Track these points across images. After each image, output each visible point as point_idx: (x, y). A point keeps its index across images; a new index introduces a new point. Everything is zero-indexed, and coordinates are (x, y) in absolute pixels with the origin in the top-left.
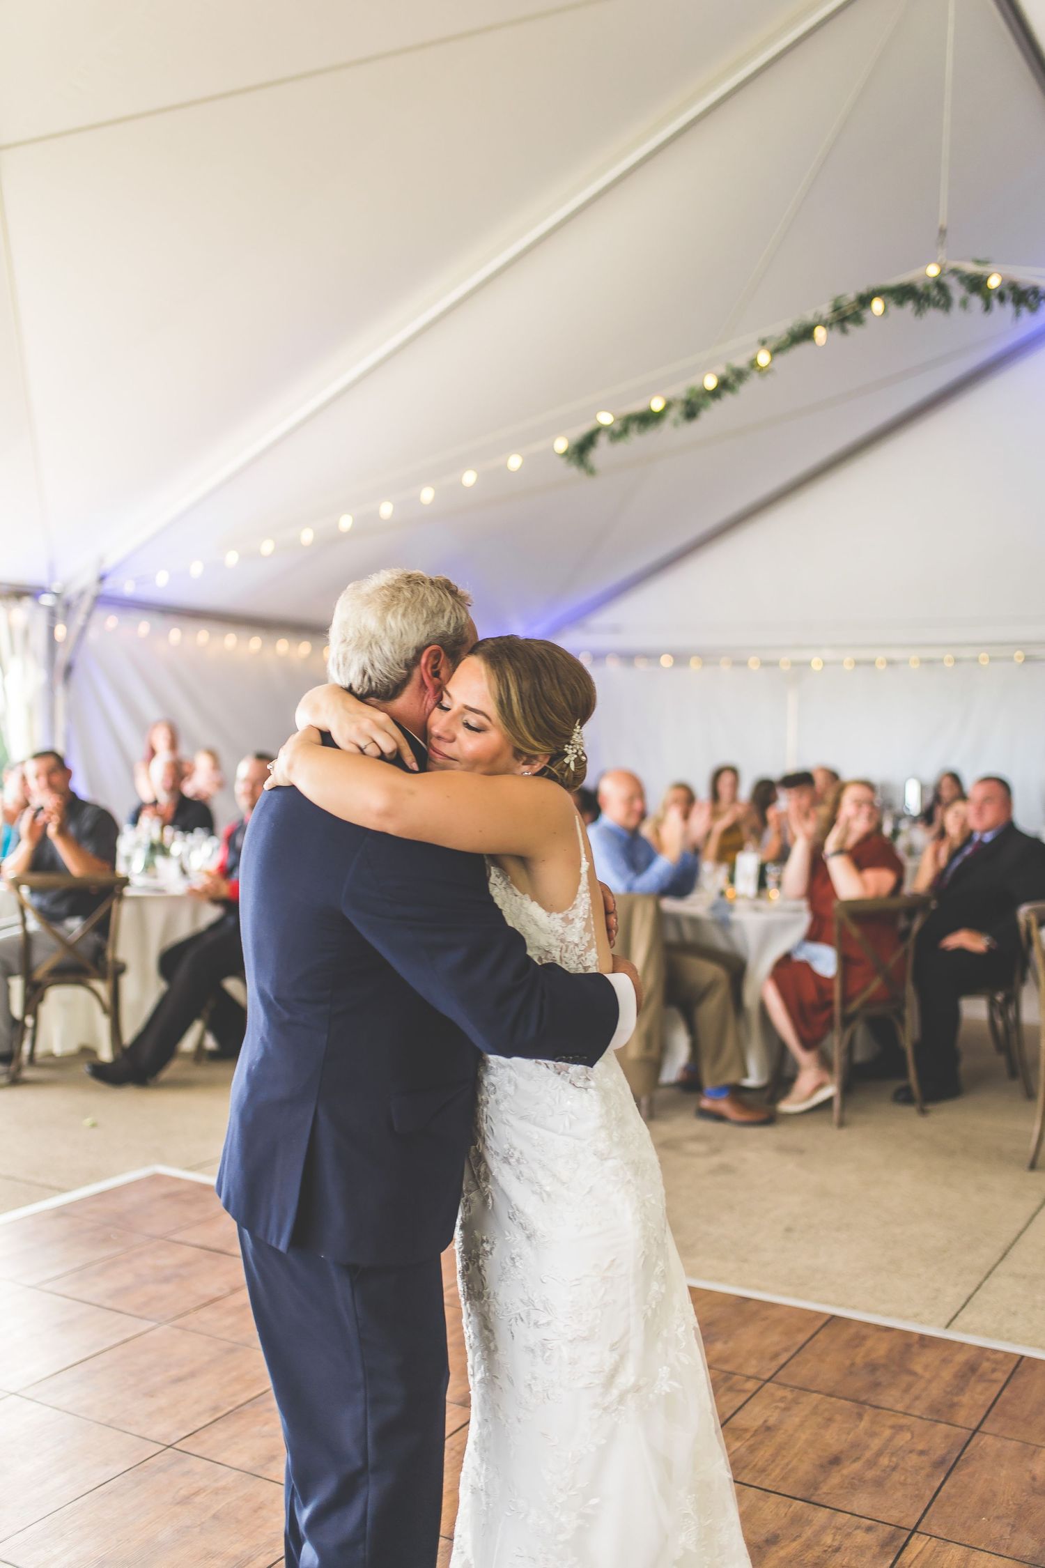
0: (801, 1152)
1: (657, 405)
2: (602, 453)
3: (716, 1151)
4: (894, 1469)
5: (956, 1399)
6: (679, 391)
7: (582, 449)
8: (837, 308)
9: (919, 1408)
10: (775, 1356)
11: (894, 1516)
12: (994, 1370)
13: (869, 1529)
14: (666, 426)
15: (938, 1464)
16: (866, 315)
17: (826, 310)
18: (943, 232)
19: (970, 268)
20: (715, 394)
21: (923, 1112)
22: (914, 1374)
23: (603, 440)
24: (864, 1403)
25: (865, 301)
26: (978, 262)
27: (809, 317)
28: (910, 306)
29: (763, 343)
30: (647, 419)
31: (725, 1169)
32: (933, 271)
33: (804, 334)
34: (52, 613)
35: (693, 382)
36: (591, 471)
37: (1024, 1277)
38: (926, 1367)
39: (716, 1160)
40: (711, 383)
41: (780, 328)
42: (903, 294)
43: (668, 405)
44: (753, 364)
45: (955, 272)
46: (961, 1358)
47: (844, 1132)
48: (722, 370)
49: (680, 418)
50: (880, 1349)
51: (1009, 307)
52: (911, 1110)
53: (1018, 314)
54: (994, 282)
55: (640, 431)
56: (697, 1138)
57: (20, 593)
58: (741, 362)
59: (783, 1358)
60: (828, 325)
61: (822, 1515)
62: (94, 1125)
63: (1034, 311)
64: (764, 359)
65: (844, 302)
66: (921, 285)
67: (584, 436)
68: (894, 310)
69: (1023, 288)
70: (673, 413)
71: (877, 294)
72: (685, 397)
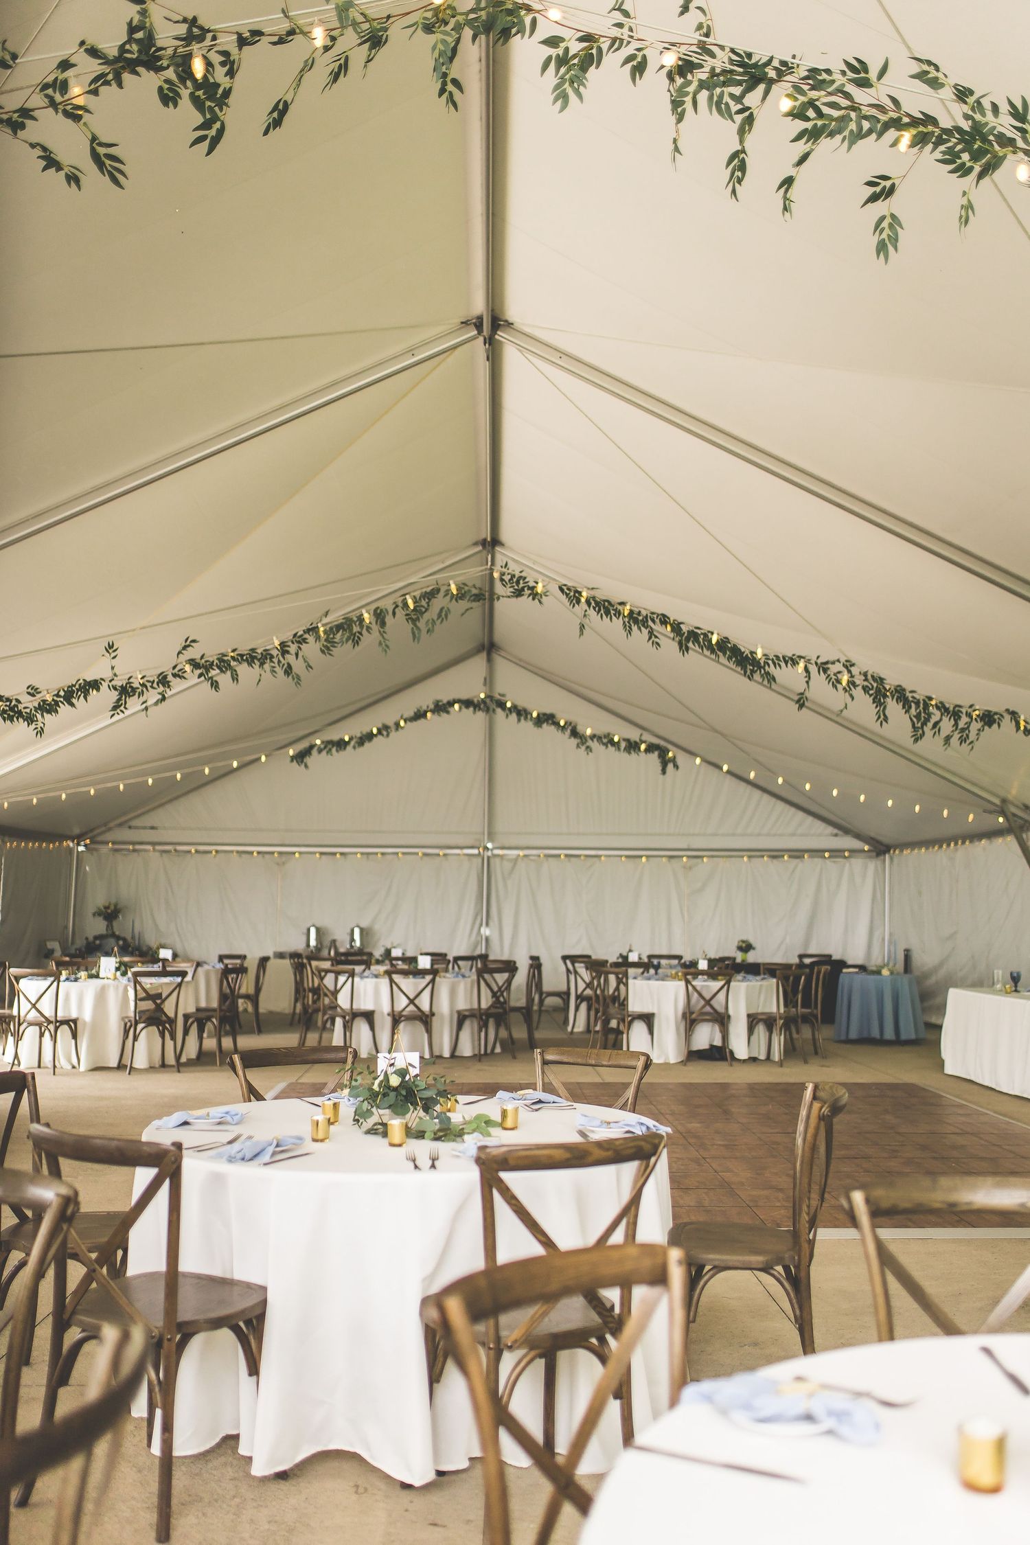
1: (347, 738)
2: (314, 759)
6: (358, 732)
7: (302, 756)
8: (437, 706)
14: (349, 748)
16: (451, 709)
17: (432, 705)
19: (498, 697)
20: (375, 735)
23: (315, 752)
25: (451, 704)
26: (501, 695)
27: (425, 707)
28: (470, 709)
29: (402, 717)
30: (342, 745)
32: (482, 695)
33: (421, 715)
35: (367, 729)
36: (306, 766)
40: (375, 730)
41: (410, 711)
42: (468, 703)
43: (351, 739)
44: (397, 725)
45: (491, 697)
48: (380, 726)
49: (358, 746)
51: (514, 716)
54: (509, 704)
55: (336, 750)
58: (390, 723)
60: (433, 711)
63: (526, 718)
64: (402, 723)
65: (440, 704)
66: (475, 701)
67: (305, 749)
68: (464, 710)
69: (520, 708)
70: (352, 743)
71: (459, 701)
72: (359, 735)
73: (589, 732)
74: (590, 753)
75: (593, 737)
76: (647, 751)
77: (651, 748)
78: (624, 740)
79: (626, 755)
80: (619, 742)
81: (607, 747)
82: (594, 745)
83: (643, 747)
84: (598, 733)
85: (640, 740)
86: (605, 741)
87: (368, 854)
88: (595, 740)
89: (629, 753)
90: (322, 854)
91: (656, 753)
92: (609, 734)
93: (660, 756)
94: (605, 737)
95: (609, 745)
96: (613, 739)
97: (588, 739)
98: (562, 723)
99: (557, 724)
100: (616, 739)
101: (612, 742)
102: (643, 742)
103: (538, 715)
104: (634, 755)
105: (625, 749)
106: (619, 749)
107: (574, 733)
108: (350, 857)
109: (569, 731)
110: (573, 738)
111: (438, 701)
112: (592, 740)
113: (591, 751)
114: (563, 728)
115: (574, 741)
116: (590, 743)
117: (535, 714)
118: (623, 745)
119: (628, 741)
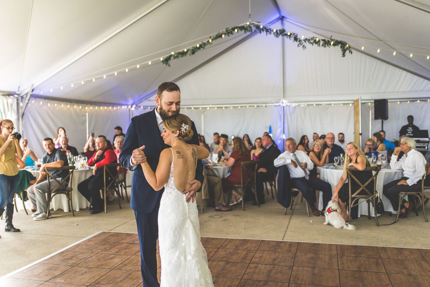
0: (239, 216)
1: (185, 50)
2: (172, 62)
3: (222, 217)
4: (285, 259)
5: (290, 249)
6: (190, 47)
7: (167, 61)
8: (227, 31)
9: (285, 251)
10: (256, 247)
11: (289, 265)
12: (295, 245)
13: (286, 267)
14: (188, 56)
15: (292, 258)
16: (233, 32)
17: (224, 30)
18: (250, 15)
19: (256, 23)
20: (199, 48)
21: (259, 207)
22: (281, 247)
23: (172, 58)
24: (275, 251)
25: (233, 29)
26: (258, 22)
27: (221, 32)
28: (243, 31)
29: (210, 37)
30: (183, 54)
31: (225, 220)
32: (248, 23)
33: (219, 36)
34: (18, 100)
35: (194, 45)
36: (169, 65)
37: (292, 231)
38: (283, 245)
39: (222, 219)
40: (198, 46)
41: (214, 34)
42: (242, 28)
43: (188, 51)
44: (208, 41)
45: (252, 24)
46: (288, 244)
47: (245, 212)
48: (201, 43)
49: (191, 54)
50: (274, 244)
51: (265, 32)
52: (257, 206)
53: (267, 34)
54: (261, 27)
55: (181, 57)
56: (216, 215)
57: (9, 94)
58: (205, 41)
59: (257, 247)
60: (225, 34)
61: (277, 266)
62: (77, 225)
63: (270, 34)
64: (210, 41)
65: (228, 29)
66: (245, 26)
67: (167, 57)
68: (240, 31)
69: (268, 28)
70: (189, 52)
71: (236, 28)
72: (192, 49)
73: (303, 38)
74: (305, 49)
75: (305, 40)
76: (334, 45)
77: (337, 43)
78: (322, 40)
79: (323, 48)
80: (319, 41)
81: (313, 45)
82: (307, 44)
83: (332, 43)
84: (308, 37)
85: (331, 39)
86: (312, 41)
87: (235, 107)
88: (307, 41)
89: (325, 47)
90: (218, 108)
91: (340, 45)
92: (313, 37)
93: (341, 47)
94: (312, 39)
95: (314, 43)
96: (315, 40)
97: (303, 42)
98: (289, 34)
99: (286, 35)
100: (317, 40)
101: (315, 41)
102: (332, 40)
103: (277, 31)
104: (327, 47)
105: (323, 45)
106: (319, 45)
107: (296, 39)
108: (228, 108)
109: (293, 38)
110: (295, 41)
111: (228, 28)
112: (305, 41)
113: (305, 48)
114: (290, 36)
115: (296, 43)
116: (304, 44)
117: (275, 31)
118: (322, 43)
119: (324, 40)
